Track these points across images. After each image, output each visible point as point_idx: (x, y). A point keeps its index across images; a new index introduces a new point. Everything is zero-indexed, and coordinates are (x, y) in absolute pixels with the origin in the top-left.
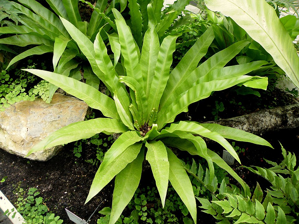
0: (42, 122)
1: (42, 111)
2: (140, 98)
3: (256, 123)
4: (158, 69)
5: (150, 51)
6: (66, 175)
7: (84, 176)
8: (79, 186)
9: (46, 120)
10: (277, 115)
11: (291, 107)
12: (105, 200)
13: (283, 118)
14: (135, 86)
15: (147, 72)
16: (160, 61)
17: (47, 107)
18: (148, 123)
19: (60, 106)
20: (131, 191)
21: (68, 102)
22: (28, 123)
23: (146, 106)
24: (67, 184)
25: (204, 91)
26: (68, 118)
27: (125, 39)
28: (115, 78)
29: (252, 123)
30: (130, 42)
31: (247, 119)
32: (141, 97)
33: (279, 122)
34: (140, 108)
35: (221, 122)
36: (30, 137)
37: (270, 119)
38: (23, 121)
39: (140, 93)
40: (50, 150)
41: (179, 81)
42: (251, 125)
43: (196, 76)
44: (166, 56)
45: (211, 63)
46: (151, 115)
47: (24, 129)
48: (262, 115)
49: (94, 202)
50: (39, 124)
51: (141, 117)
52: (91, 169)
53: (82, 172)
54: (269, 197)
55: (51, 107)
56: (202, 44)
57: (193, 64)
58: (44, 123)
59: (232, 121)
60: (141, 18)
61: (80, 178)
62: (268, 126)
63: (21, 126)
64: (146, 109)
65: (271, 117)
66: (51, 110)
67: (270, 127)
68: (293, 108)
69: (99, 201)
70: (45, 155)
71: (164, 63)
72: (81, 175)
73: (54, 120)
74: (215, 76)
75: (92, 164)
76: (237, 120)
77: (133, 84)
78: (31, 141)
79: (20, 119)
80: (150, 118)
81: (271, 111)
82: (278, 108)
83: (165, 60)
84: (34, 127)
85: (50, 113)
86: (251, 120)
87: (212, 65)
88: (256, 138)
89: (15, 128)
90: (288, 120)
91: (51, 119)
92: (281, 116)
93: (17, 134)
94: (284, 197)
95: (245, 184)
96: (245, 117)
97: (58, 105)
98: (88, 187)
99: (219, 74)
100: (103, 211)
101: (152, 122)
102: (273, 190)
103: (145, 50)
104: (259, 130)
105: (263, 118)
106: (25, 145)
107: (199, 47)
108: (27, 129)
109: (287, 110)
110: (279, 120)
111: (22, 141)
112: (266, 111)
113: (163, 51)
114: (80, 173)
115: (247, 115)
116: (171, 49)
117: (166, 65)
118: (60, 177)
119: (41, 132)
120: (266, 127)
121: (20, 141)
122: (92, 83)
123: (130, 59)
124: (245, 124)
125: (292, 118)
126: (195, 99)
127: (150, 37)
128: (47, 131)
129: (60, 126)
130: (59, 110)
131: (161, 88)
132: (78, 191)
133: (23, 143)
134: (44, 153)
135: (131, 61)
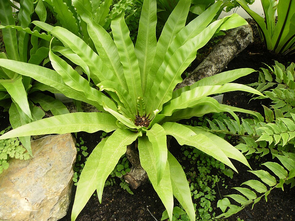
0: (37, 181)
1: (26, 171)
2: (122, 96)
3: (219, 60)
4: (123, 58)
5: (103, 46)
6: (95, 213)
7: (112, 201)
8: (116, 213)
9: (39, 177)
10: (230, 44)
11: (236, 32)
12: (147, 206)
13: (236, 44)
14: (113, 86)
15: (112, 67)
16: (121, 50)
17: (29, 164)
18: (138, 114)
19: (42, 153)
20: (182, 181)
21: (47, 145)
22: (21, 192)
23: (131, 100)
24: (104, 219)
25: (185, 55)
26: (60, 159)
27: (76, 45)
28: (92, 90)
29: (217, 62)
30: (83, 47)
31: (210, 61)
32: (122, 94)
33: (235, 50)
34: (126, 105)
35: (192, 76)
36: (36, 205)
37: (228, 51)
38: (13, 196)
39: (120, 92)
40: (65, 202)
41: (145, 59)
42: (217, 64)
43: (162, 46)
44: (124, 42)
45: (170, 26)
46: (138, 106)
47: (23, 201)
48: (219, 51)
49: (139, 215)
50: (35, 186)
51: (130, 113)
52: (112, 190)
53: (108, 199)
54: (277, 111)
55: (33, 161)
56: (147, 14)
57: (150, 36)
58: (39, 180)
59: (200, 69)
60: (73, 18)
61: (110, 205)
62: (229, 57)
63: (16, 201)
64: (131, 103)
65: (227, 48)
66: (35, 163)
67: (230, 57)
68: (238, 32)
69: (143, 212)
70: (64, 210)
71: (126, 50)
72: (108, 202)
73: (47, 171)
74: (185, 36)
75: (111, 185)
76: (203, 67)
77: (111, 86)
78: (41, 208)
79: (7, 196)
80: (138, 109)
81: (223, 43)
82: (227, 38)
83: (124, 46)
84: (31, 192)
85: (37, 167)
86: (214, 60)
87: (171, 28)
88: (242, 71)
89: (11, 208)
90: (240, 43)
91: (44, 172)
92: (234, 43)
93: (19, 212)
94: (286, 103)
95: (254, 112)
96: (207, 60)
97: (39, 153)
98: (125, 207)
99: (187, 33)
100: (164, 217)
101: (142, 111)
102: (276, 104)
103: (99, 47)
104: (224, 65)
105: (222, 53)
106: (36, 216)
107: (146, 19)
108: (26, 199)
109: (235, 36)
110: (234, 47)
111: (30, 215)
112: (220, 46)
113: (118, 39)
114: (106, 201)
115: (208, 58)
116: (124, 33)
117: (128, 50)
118: (92, 219)
119: (45, 192)
120: (228, 59)
121: (28, 217)
122: (58, 111)
123: (93, 63)
124: (212, 66)
125: (242, 41)
126: (180, 67)
127: (94, 33)
128: (49, 186)
129: (58, 172)
130: (44, 158)
131: (135, 75)
132: (119, 217)
133: (32, 216)
134: (61, 209)
135: (95, 66)
